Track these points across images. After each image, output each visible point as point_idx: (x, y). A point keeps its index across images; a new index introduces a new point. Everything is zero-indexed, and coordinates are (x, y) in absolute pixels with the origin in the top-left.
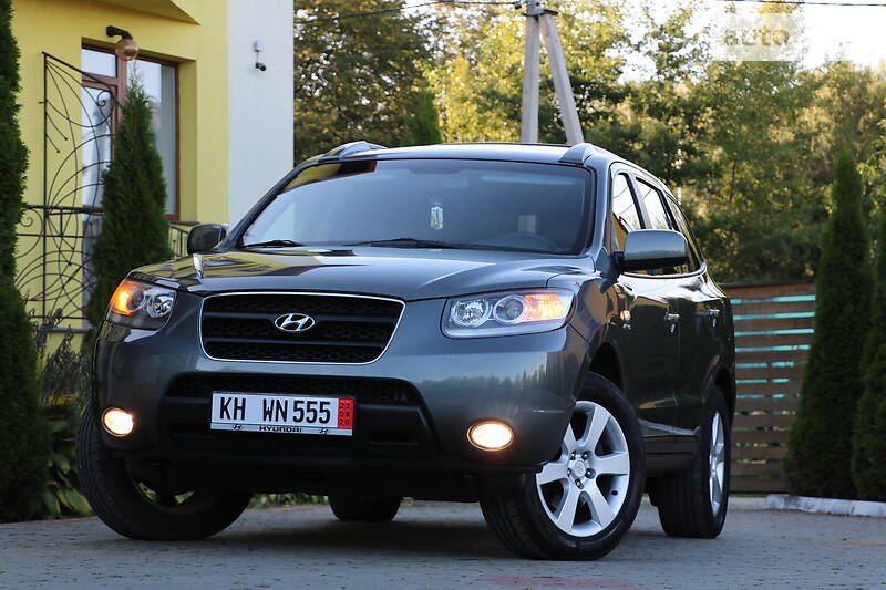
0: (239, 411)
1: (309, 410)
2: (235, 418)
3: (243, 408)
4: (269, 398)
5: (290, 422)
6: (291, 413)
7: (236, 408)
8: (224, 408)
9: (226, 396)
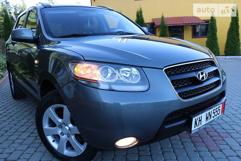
0: (200, 122)
1: (216, 112)
2: (199, 125)
3: (201, 120)
4: (207, 112)
5: (212, 119)
6: (213, 115)
7: (199, 121)
8: (196, 123)
9: (196, 118)
